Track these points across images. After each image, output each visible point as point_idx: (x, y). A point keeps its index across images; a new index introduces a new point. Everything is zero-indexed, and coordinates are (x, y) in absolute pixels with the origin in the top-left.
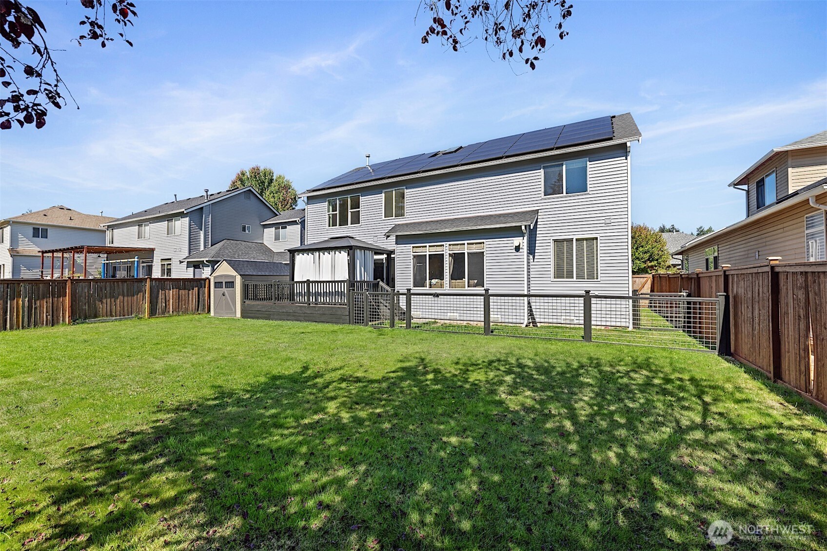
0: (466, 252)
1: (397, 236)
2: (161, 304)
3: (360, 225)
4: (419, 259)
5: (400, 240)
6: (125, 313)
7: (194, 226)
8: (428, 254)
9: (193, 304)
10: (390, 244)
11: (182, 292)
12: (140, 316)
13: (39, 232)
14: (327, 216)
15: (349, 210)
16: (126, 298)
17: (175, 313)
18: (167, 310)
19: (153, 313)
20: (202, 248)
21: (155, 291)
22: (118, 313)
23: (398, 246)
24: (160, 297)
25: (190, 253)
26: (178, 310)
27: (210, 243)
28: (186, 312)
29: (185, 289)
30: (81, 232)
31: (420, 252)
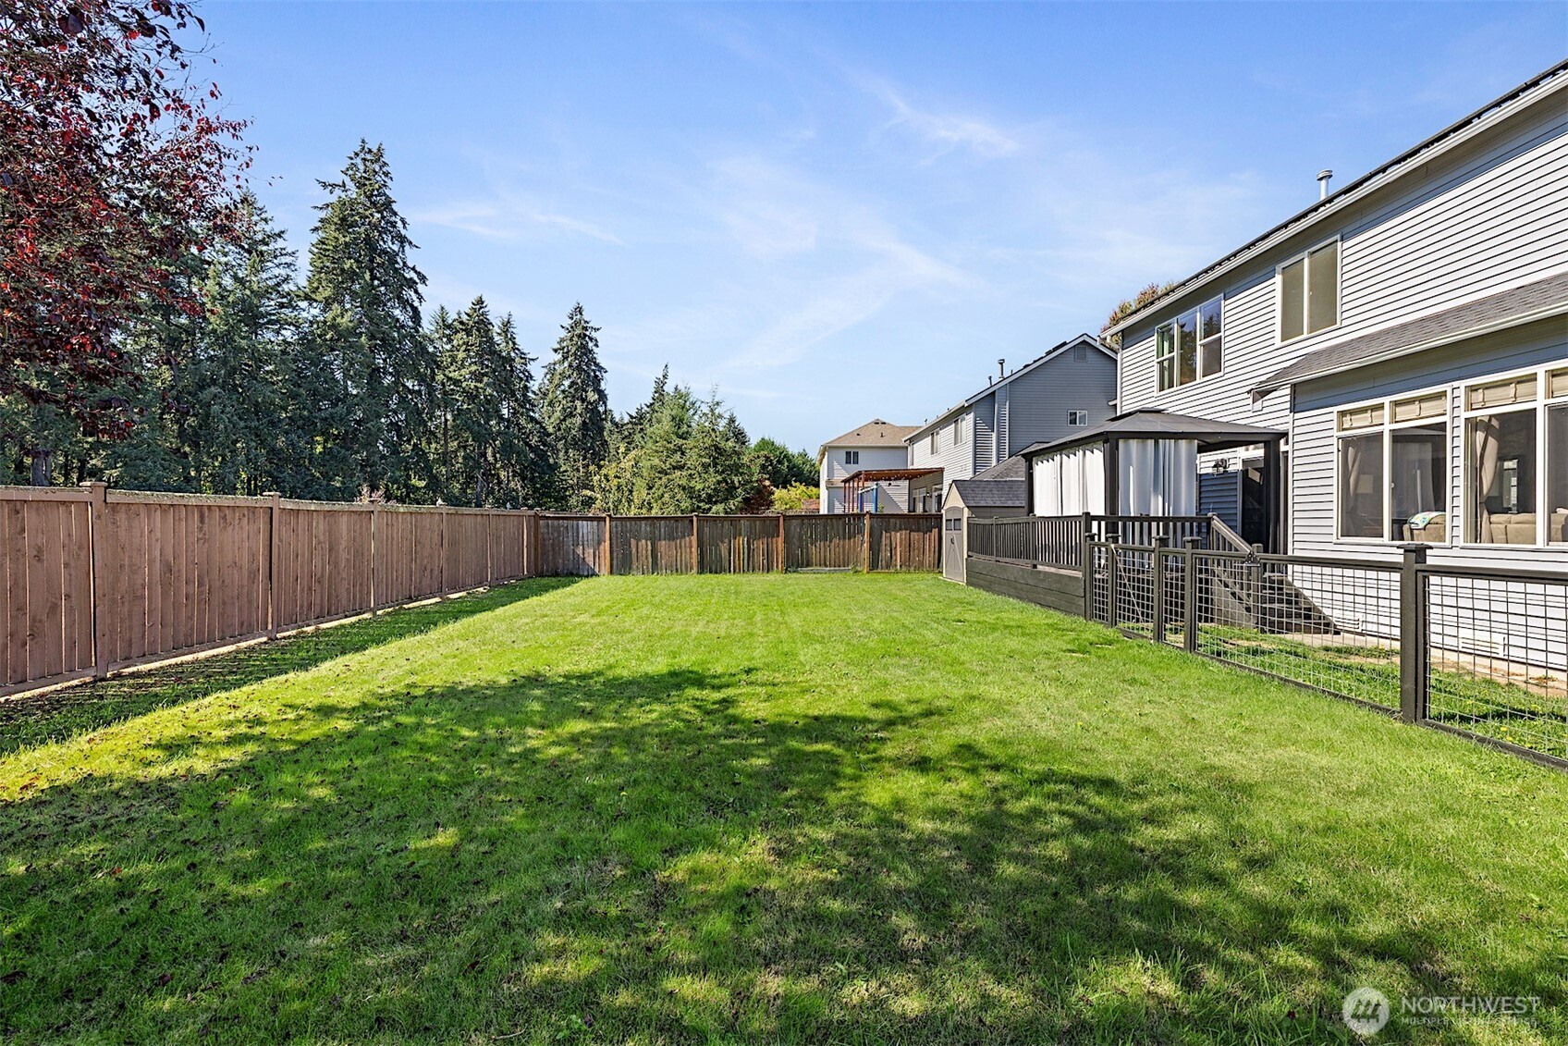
0: (1540, 404)
1: (1294, 386)
2: (885, 554)
3: (1221, 374)
4: (1361, 449)
5: (1307, 394)
6: (842, 563)
7: (981, 426)
8: (1387, 428)
9: (929, 558)
10: (1274, 414)
11: (915, 535)
12: (859, 569)
13: (852, 457)
14: (1156, 368)
15: (1198, 343)
16: (842, 542)
17: (904, 569)
18: (893, 562)
19: (874, 566)
20: (994, 462)
21: (877, 533)
22: (832, 563)
23: (1297, 416)
24: (884, 542)
25: (975, 472)
26: (907, 564)
27: (1007, 453)
28: (920, 567)
29: (918, 531)
30: (893, 451)
31: (1360, 425)
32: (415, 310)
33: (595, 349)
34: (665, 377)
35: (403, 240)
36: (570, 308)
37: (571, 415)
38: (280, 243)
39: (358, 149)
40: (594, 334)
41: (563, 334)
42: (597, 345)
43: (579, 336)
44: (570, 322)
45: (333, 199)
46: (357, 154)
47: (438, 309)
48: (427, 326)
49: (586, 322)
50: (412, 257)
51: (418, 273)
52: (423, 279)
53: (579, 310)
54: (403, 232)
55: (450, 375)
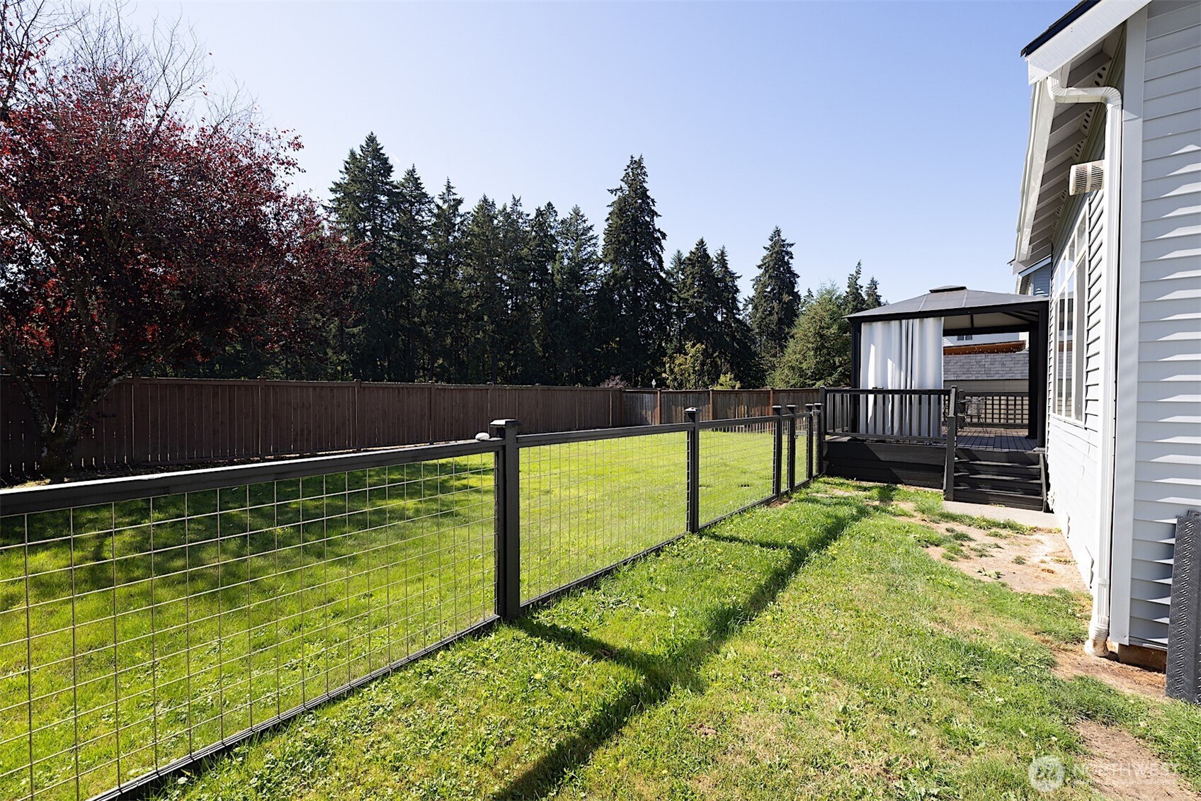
32: (660, 257)
33: (791, 261)
34: (858, 273)
35: (654, 214)
36: (770, 233)
37: (771, 314)
38: (591, 233)
39: (628, 163)
40: (789, 249)
41: (766, 253)
42: (792, 258)
43: (777, 253)
44: (770, 243)
45: (616, 198)
46: (628, 167)
47: (675, 253)
48: (668, 265)
49: (784, 241)
50: (658, 223)
51: (661, 233)
52: (664, 236)
53: (778, 232)
54: (653, 208)
55: (682, 296)
